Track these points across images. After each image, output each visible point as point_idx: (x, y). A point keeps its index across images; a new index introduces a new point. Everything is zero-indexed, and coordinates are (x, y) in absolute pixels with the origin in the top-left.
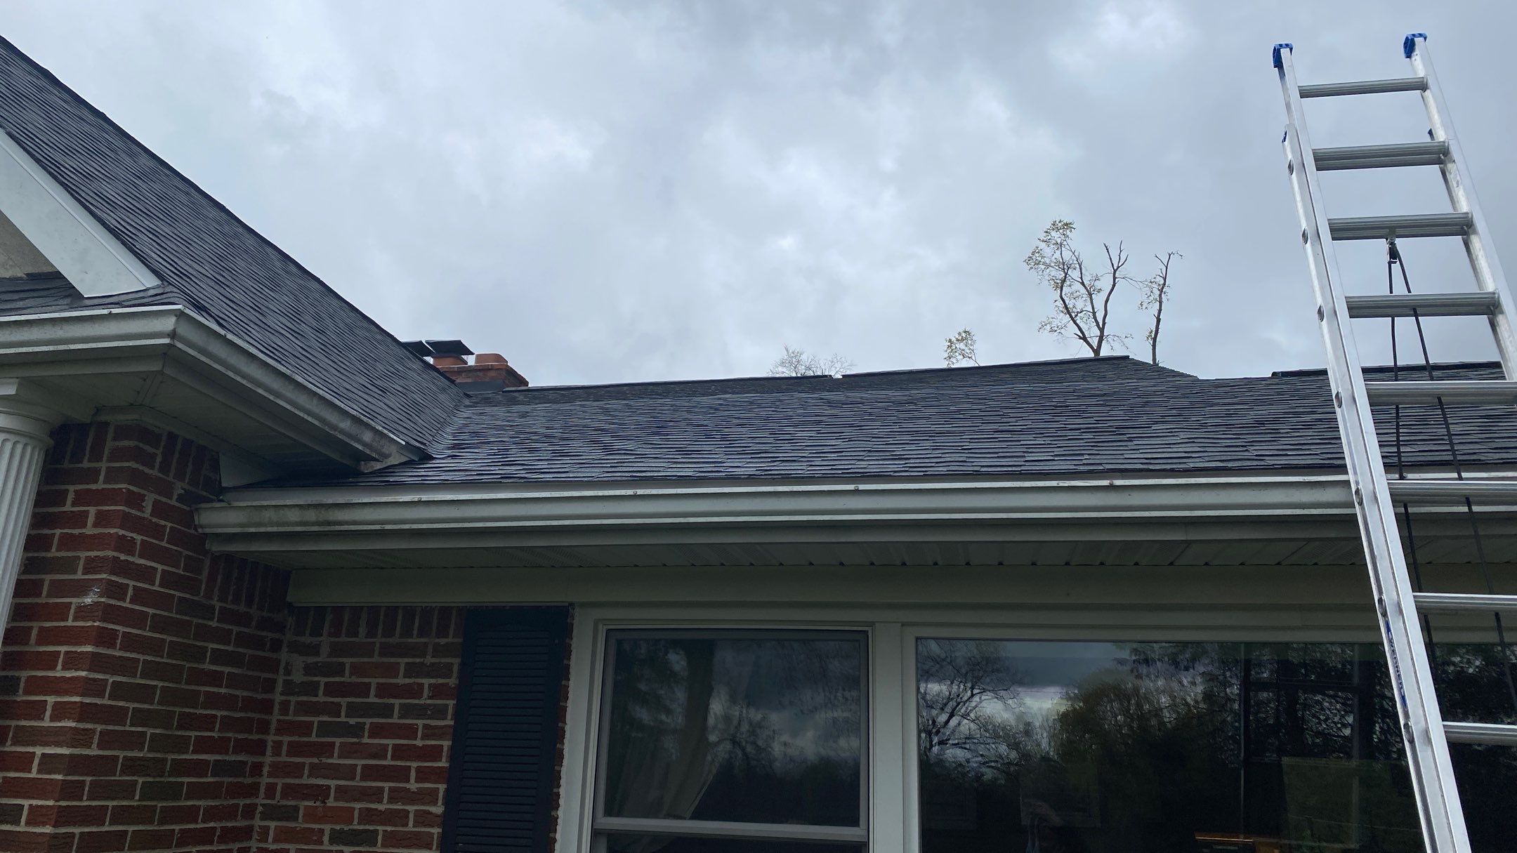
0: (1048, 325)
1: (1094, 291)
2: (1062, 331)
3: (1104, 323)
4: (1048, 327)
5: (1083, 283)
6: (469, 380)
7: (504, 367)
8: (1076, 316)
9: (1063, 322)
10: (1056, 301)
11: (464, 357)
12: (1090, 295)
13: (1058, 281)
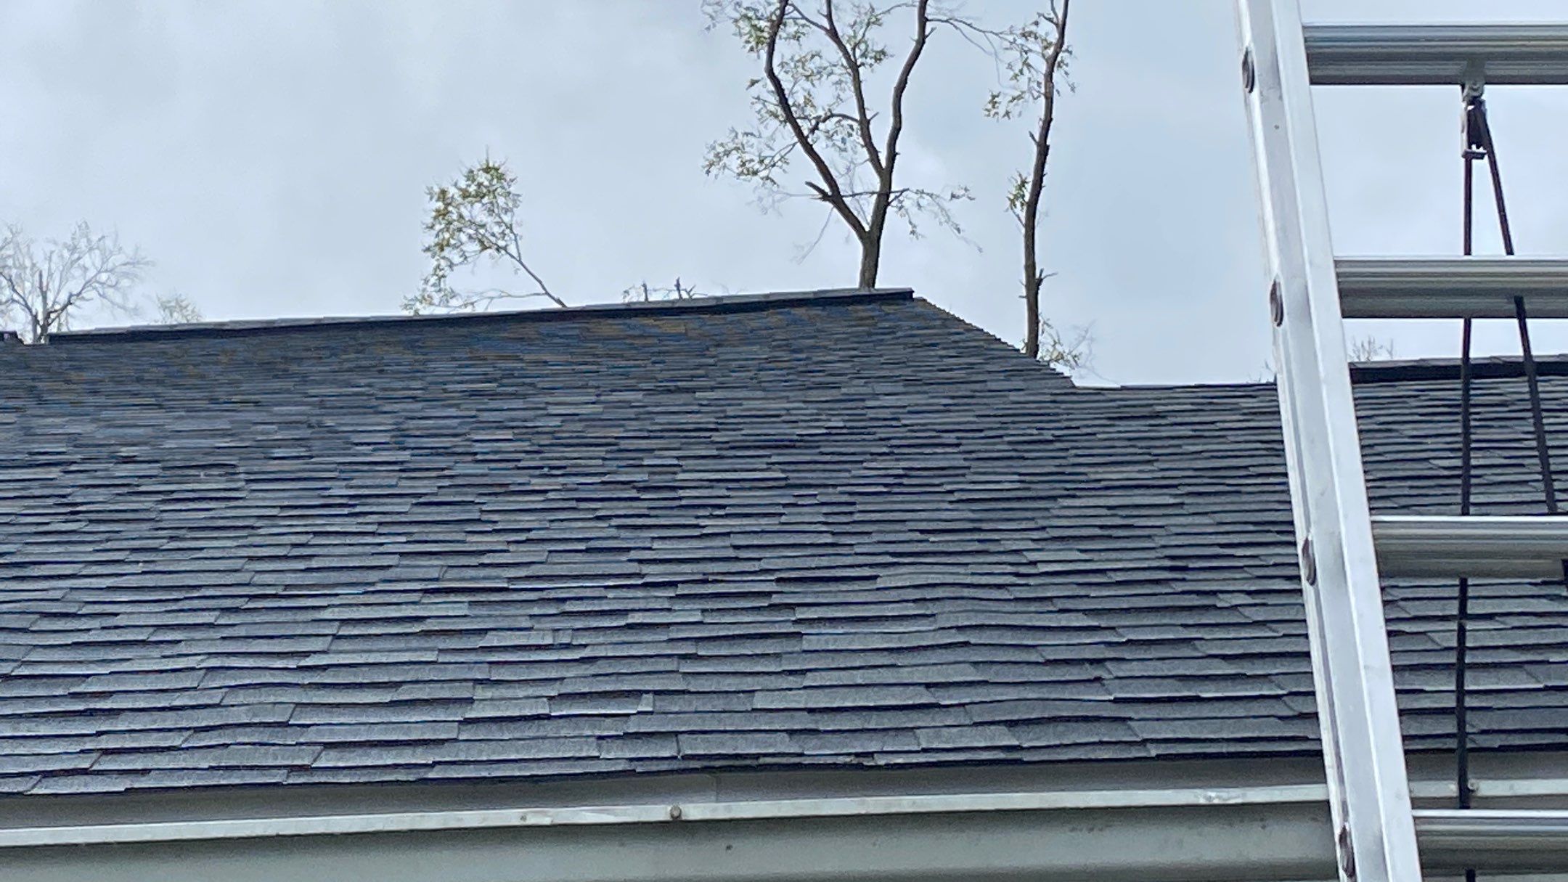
0: (735, 155)
1: (864, 55)
2: (775, 173)
3: (892, 156)
4: (733, 161)
5: (833, 33)
8: (813, 131)
9: (777, 146)
10: (753, 83)
12: (854, 68)
13: (763, 24)
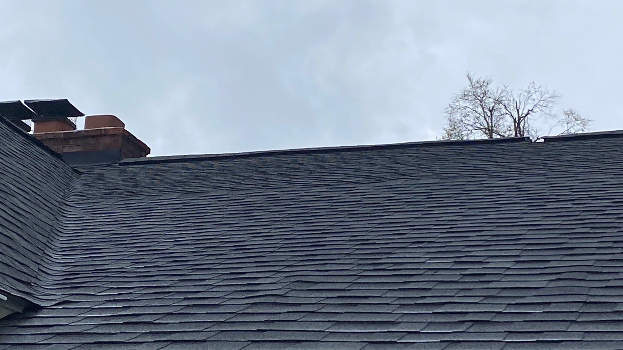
6: (78, 149)
7: (121, 132)
11: (71, 119)
